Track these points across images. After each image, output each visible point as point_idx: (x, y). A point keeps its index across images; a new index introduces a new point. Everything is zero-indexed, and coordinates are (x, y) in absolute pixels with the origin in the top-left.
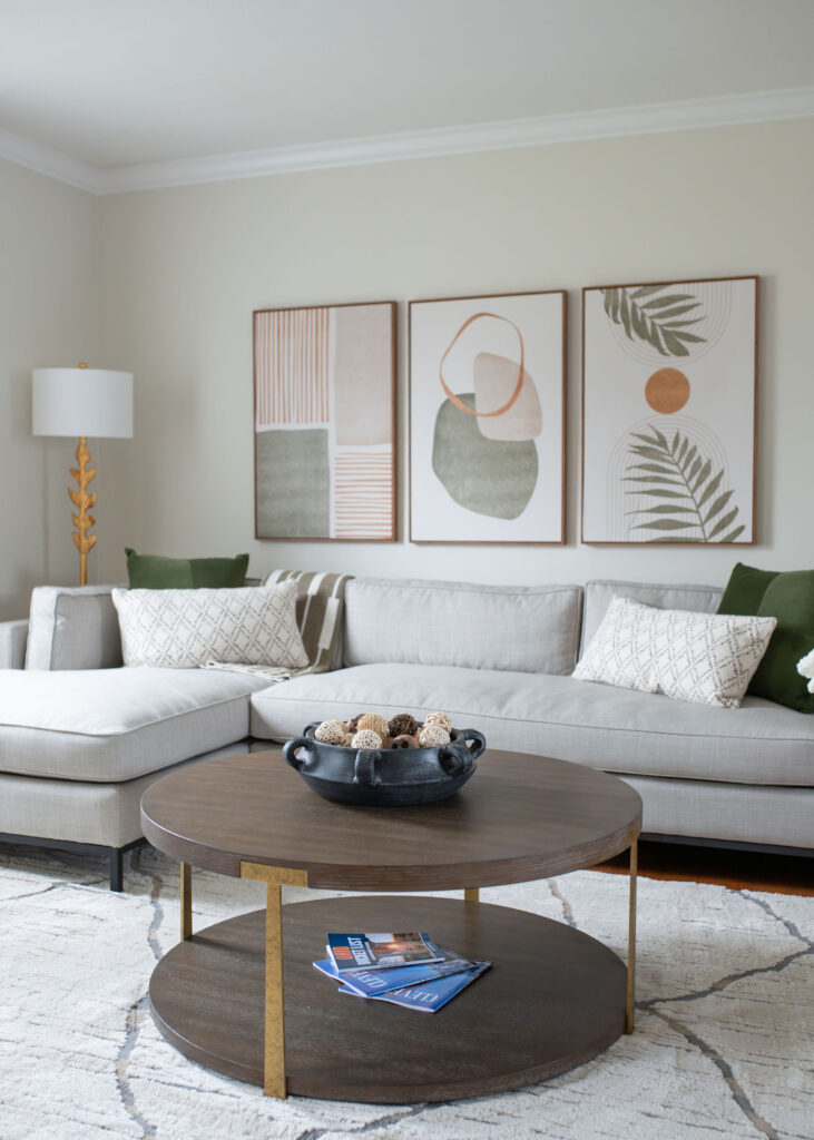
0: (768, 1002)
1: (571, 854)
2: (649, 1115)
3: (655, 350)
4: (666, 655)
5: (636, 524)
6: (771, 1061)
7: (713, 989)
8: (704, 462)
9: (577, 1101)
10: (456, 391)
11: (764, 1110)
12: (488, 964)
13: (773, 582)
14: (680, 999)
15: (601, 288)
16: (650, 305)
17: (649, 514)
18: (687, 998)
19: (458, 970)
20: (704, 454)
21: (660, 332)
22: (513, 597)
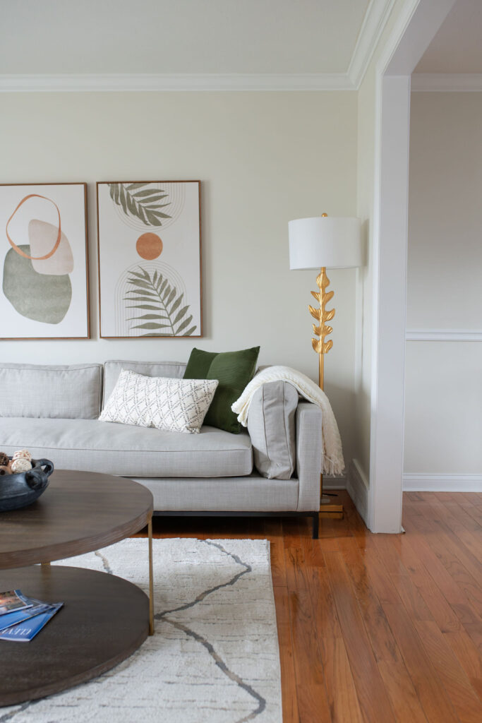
0: (229, 604)
1: (115, 532)
2: (169, 683)
3: (141, 221)
4: (156, 404)
5: (133, 326)
6: (234, 639)
7: (197, 600)
8: (172, 289)
9: (125, 682)
10: (18, 243)
11: (233, 668)
12: (61, 605)
13: (215, 359)
14: (179, 609)
15: (108, 183)
16: (138, 195)
17: (141, 320)
18: (182, 608)
19: (42, 611)
20: (172, 284)
21: (144, 211)
22: (59, 372)
